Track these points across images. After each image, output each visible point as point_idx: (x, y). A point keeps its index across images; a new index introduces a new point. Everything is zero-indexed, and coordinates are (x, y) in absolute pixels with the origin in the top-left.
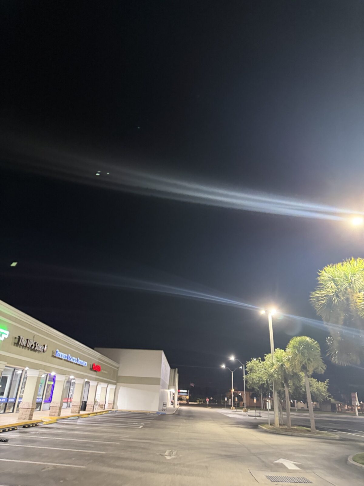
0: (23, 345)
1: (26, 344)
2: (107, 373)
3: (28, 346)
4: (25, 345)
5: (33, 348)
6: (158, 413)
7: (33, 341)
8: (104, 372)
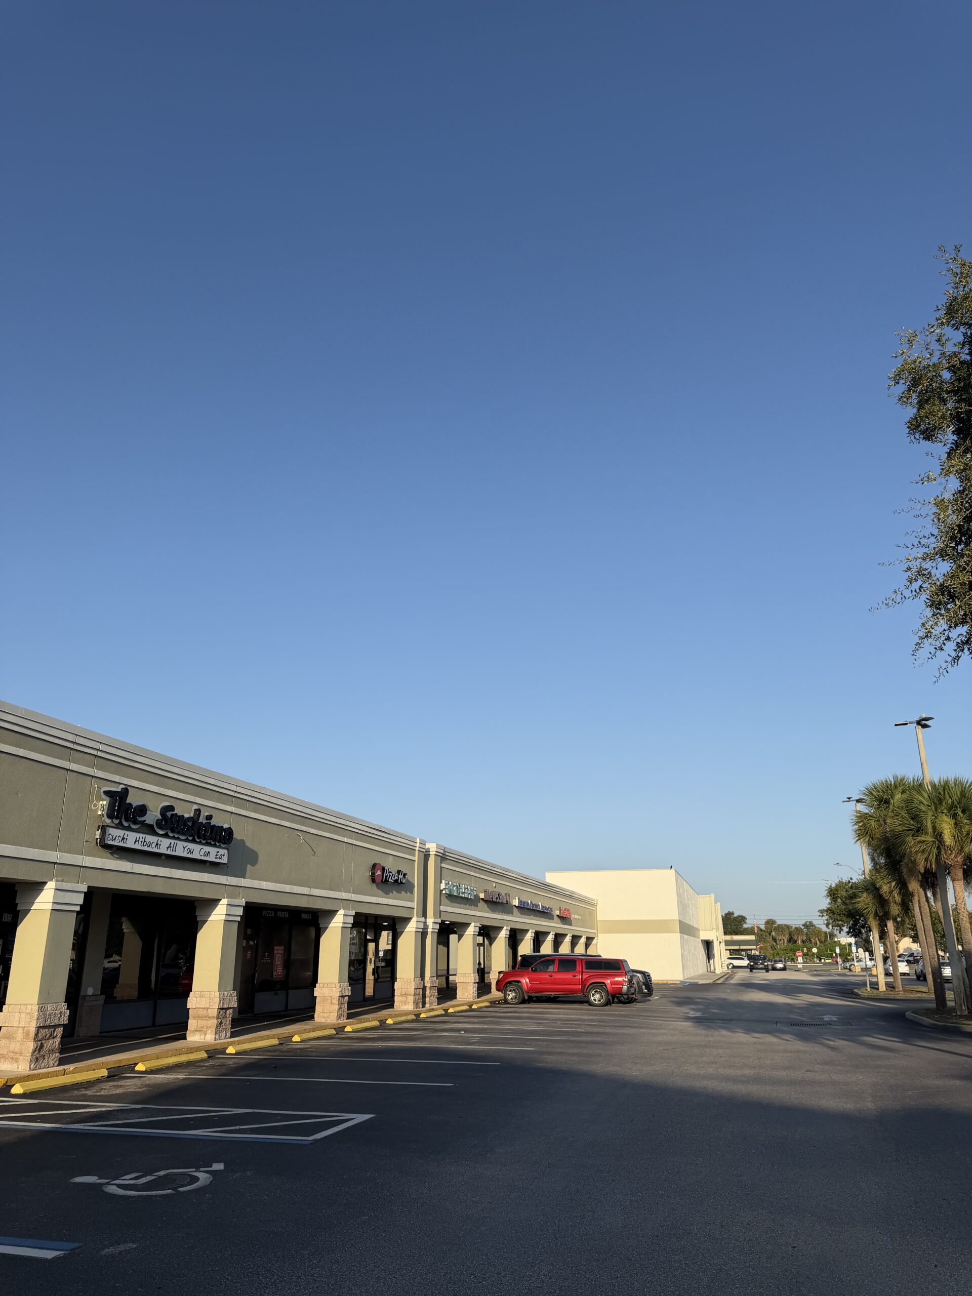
1: (492, 898)
2: (580, 917)
5: (498, 901)
6: (681, 982)
8: (576, 917)
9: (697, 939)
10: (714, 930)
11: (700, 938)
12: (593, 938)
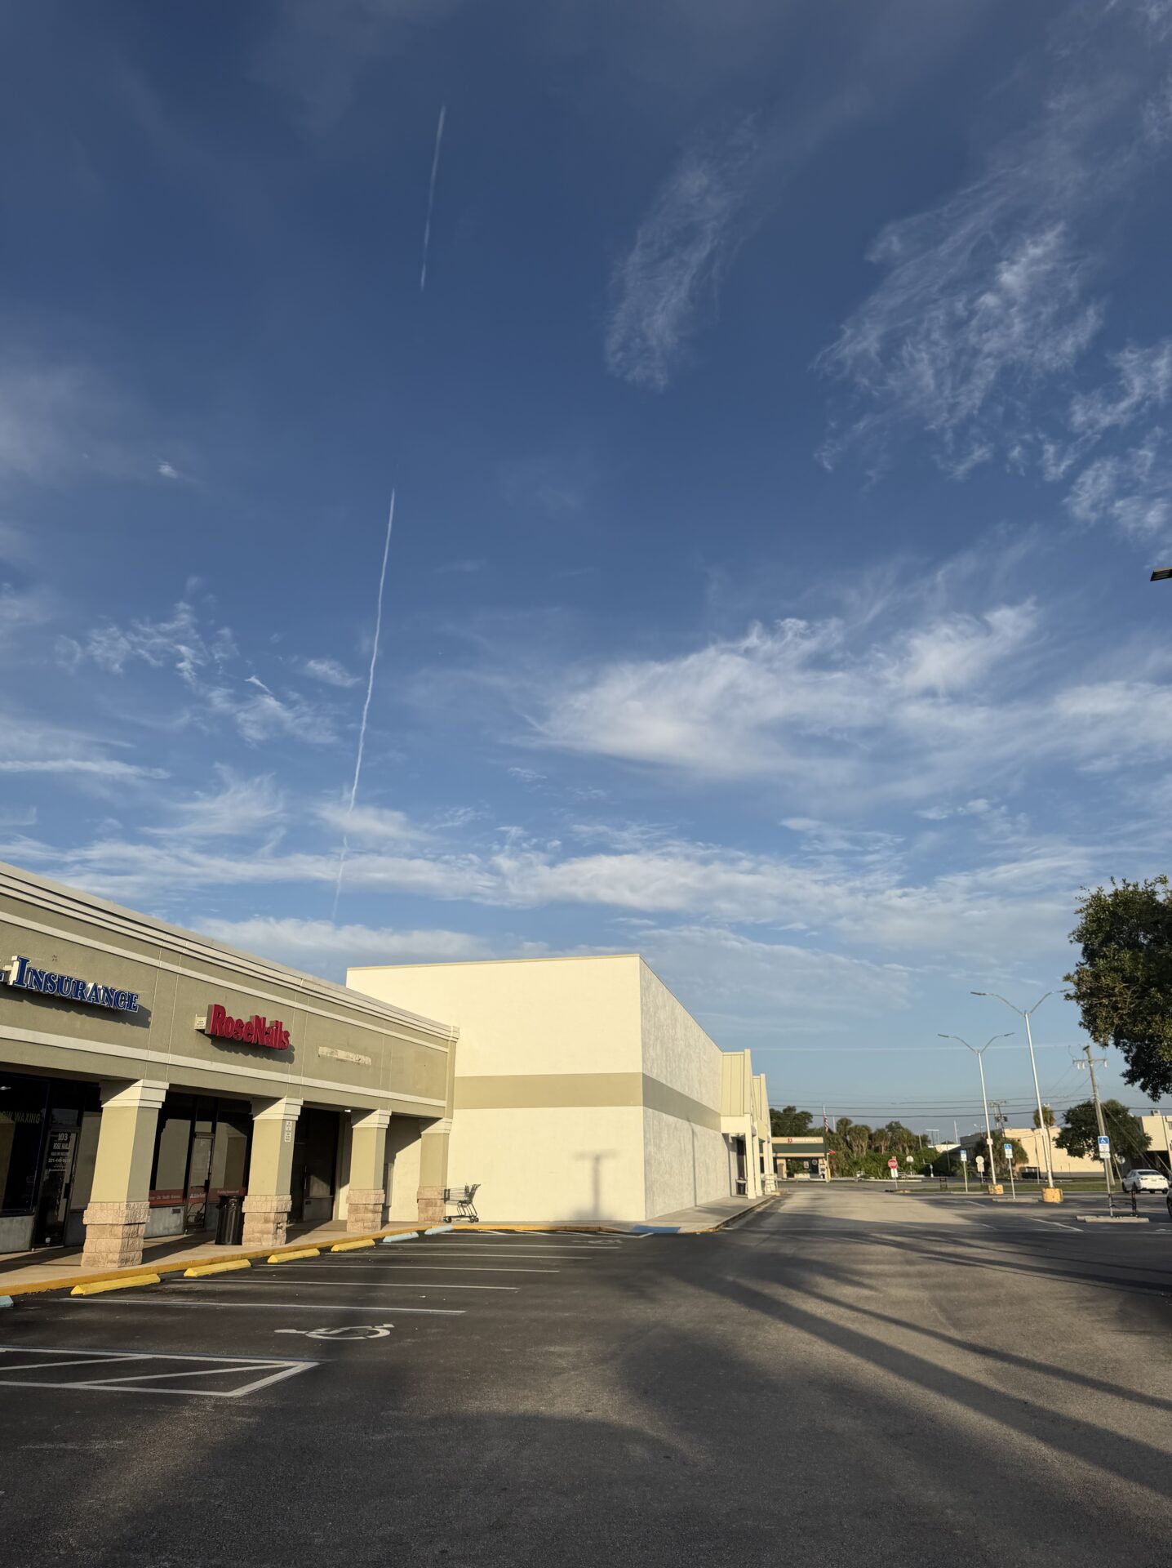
6: (640, 1230)
8: (341, 1054)
9: (711, 1131)
10: (748, 1116)
11: (719, 1130)
12: (434, 1120)
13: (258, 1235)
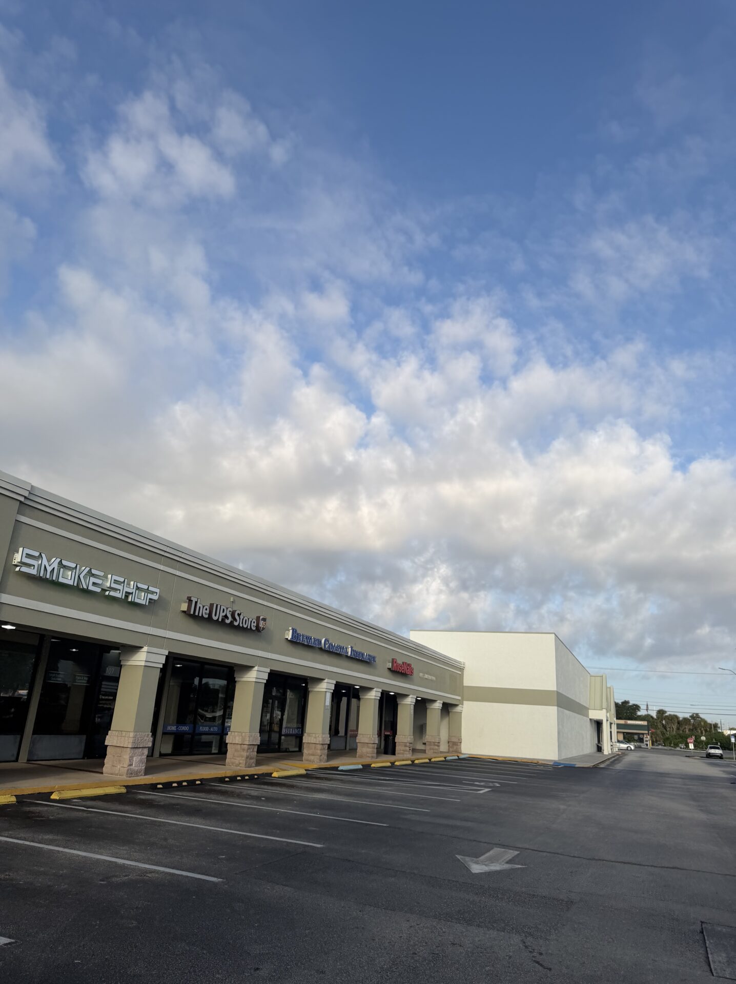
0: (200, 615)
1: (210, 614)
3: (215, 618)
4: (207, 616)
5: (228, 621)
6: (554, 762)
7: (227, 609)
8: (426, 676)
9: (585, 718)
11: (587, 716)
12: (456, 705)
13: (402, 752)
